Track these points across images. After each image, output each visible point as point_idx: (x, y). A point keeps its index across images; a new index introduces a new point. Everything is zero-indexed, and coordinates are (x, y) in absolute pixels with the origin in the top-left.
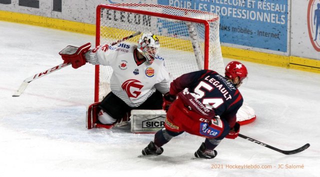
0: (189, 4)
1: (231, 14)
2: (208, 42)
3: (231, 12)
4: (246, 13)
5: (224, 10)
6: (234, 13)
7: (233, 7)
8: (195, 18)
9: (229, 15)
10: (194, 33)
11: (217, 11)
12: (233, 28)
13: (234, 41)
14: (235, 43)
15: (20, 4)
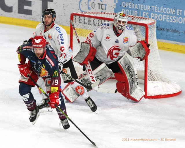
0: (136, 13)
1: (165, 20)
2: (148, 39)
3: (165, 18)
4: (176, 19)
5: (160, 16)
6: (167, 18)
7: (167, 14)
8: (139, 22)
9: (164, 20)
10: (139, 33)
11: (155, 17)
12: (166, 29)
13: (167, 38)
14: (168, 40)
15: (19, 13)
